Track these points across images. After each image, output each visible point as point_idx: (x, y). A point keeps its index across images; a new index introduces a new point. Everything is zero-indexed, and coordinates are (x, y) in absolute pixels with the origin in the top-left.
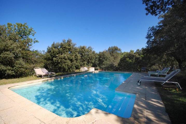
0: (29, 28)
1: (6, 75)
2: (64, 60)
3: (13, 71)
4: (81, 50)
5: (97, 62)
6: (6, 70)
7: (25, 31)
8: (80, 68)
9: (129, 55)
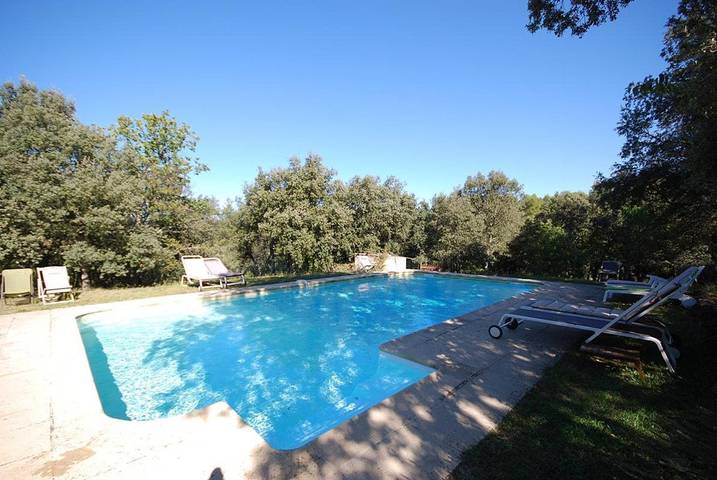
0: (179, 126)
1: (101, 277)
2: (290, 229)
3: (123, 266)
4: (356, 192)
5: (420, 237)
6: (102, 263)
7: (169, 137)
8: (353, 260)
9: (564, 208)
